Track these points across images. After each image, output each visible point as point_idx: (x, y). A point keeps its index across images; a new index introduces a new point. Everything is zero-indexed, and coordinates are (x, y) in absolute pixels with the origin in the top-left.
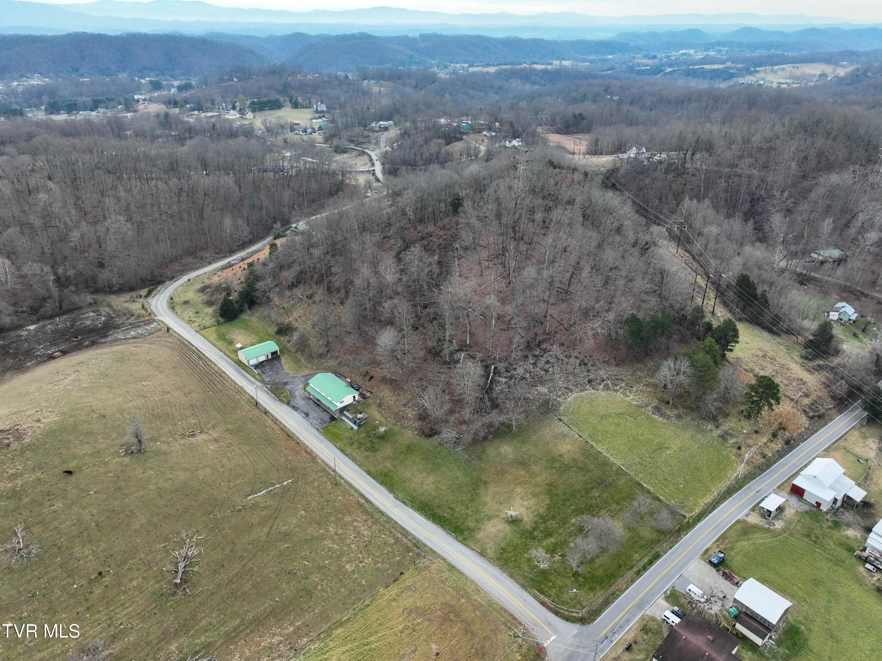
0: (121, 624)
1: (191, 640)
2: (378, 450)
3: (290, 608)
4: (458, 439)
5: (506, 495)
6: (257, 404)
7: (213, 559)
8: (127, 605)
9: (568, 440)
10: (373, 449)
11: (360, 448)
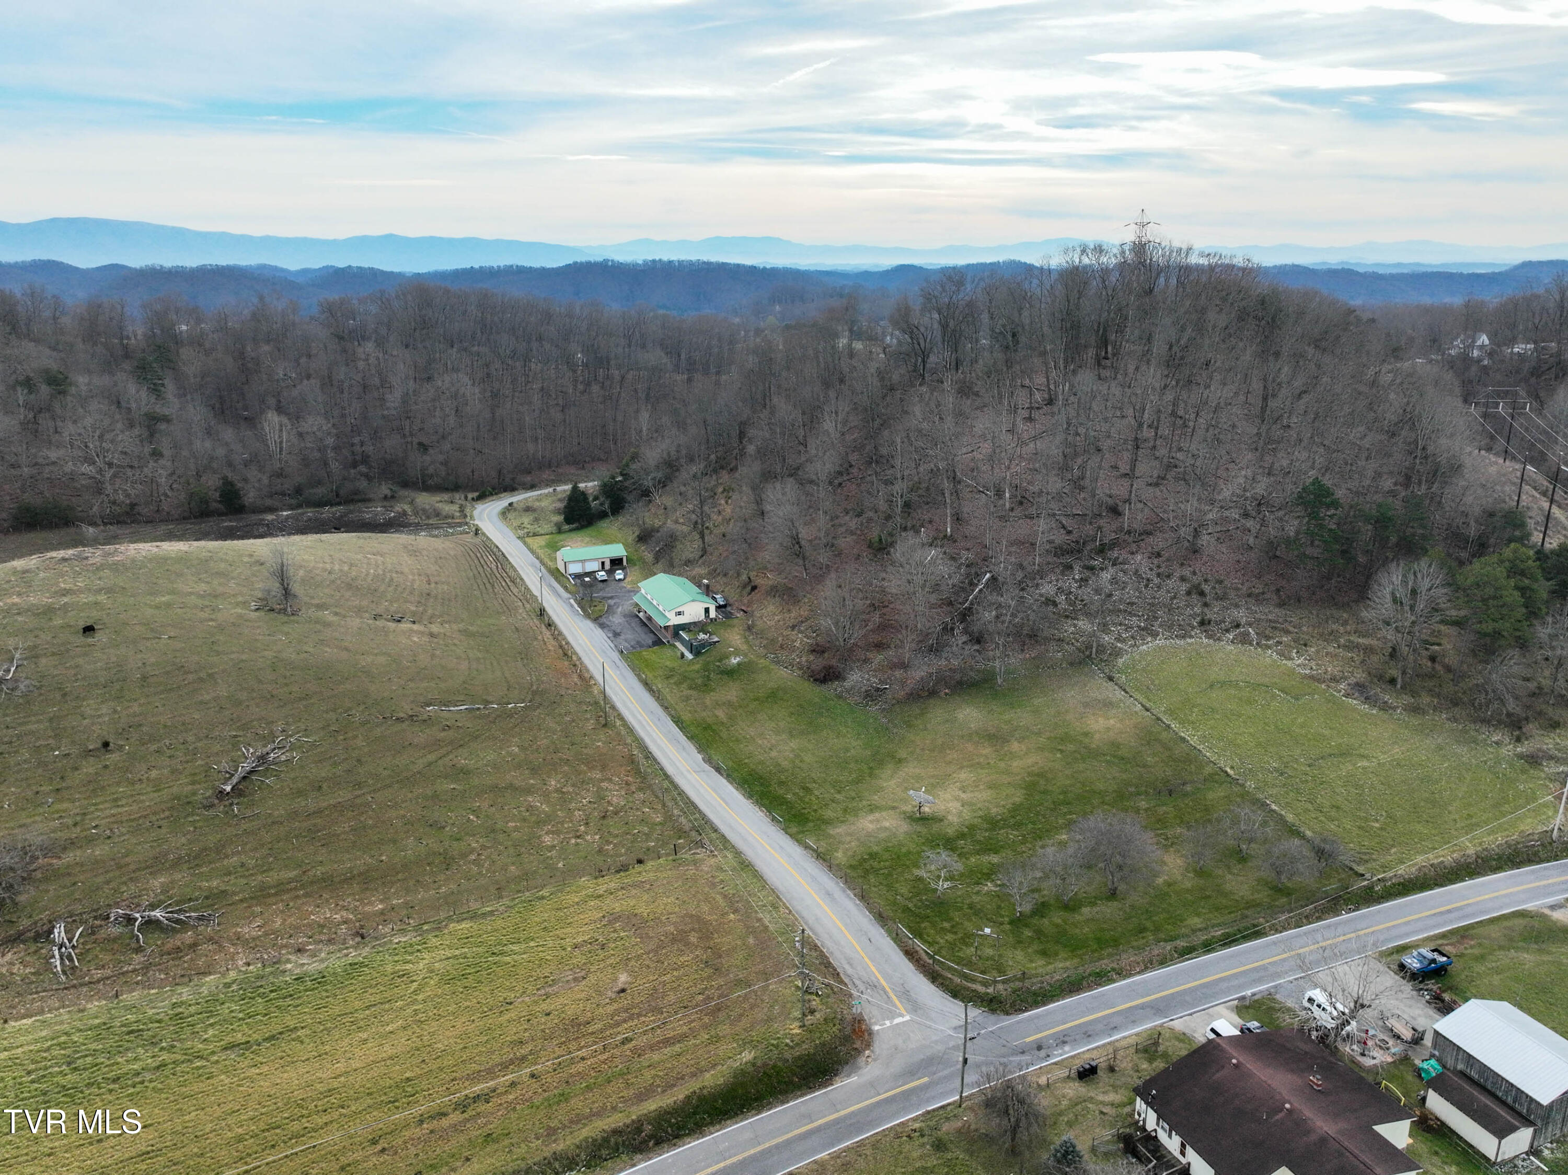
0: (96, 827)
1: (195, 879)
2: (713, 690)
3: (400, 876)
4: (878, 690)
5: (932, 780)
6: (542, 612)
7: (308, 774)
8: (124, 802)
9: (1114, 711)
10: (705, 687)
11: (681, 683)
